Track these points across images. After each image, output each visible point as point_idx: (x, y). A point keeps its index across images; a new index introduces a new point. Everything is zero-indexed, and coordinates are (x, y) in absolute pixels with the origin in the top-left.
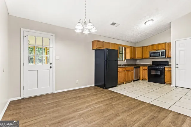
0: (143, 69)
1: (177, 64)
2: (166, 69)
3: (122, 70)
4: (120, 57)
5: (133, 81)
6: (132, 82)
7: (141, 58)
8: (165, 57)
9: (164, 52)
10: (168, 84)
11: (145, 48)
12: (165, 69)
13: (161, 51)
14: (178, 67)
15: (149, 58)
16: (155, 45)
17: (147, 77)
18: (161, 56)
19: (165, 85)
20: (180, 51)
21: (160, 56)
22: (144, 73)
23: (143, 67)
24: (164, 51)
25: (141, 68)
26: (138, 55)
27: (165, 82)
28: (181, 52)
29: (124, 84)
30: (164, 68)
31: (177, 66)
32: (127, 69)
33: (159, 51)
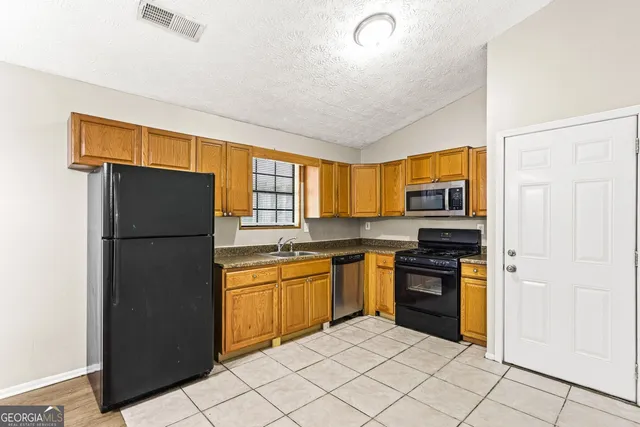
0: (379, 267)
1: (513, 254)
2: (466, 271)
3: (257, 281)
4: (257, 209)
5: (326, 325)
6: (321, 329)
7: (372, 215)
8: (463, 212)
9: (461, 189)
10: (473, 342)
11: (391, 168)
12: (463, 273)
13: (447, 187)
14: (514, 269)
15: (402, 216)
16: (427, 156)
17: (390, 303)
18: (451, 208)
19: (462, 346)
20: (523, 187)
21: (444, 209)
22: (382, 282)
23: (380, 257)
24: (462, 184)
25: (372, 259)
26: (363, 203)
27: (462, 332)
28: (529, 192)
29: (271, 345)
30: (459, 264)
31: (510, 261)
32: (289, 271)
33: (440, 186)
